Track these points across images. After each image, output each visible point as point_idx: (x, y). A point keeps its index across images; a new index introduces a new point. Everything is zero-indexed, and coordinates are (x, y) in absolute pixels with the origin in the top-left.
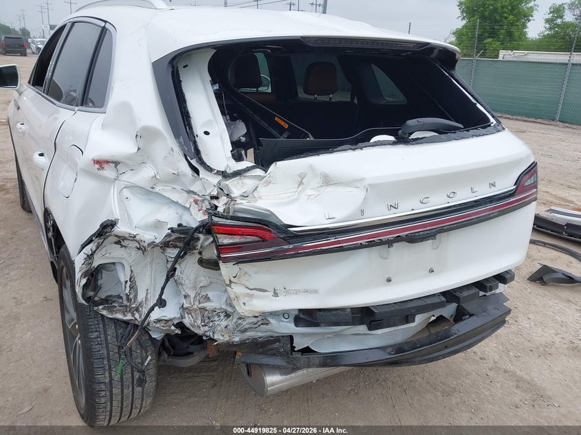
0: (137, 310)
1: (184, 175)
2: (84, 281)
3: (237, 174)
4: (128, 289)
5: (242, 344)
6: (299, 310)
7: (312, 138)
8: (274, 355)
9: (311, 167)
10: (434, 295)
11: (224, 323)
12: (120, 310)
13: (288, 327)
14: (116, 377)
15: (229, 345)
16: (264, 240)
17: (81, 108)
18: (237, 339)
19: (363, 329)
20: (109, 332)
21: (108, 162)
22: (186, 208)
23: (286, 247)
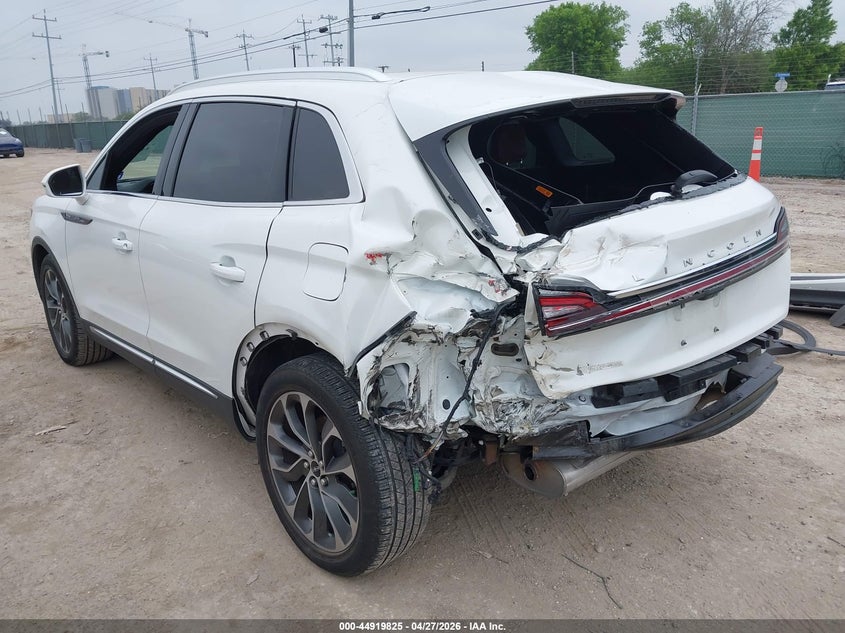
0: (421, 415)
1: (473, 257)
2: (370, 389)
3: (533, 247)
4: (411, 392)
5: (542, 434)
6: (594, 388)
7: (582, 204)
8: (571, 445)
9: (610, 231)
10: (722, 355)
11: (522, 414)
12: (401, 419)
13: (587, 410)
14: (401, 500)
15: (530, 437)
16: (587, 308)
17: (285, 203)
18: (536, 430)
19: (659, 401)
20: (388, 448)
21: (380, 255)
22: (476, 292)
23: (605, 314)
